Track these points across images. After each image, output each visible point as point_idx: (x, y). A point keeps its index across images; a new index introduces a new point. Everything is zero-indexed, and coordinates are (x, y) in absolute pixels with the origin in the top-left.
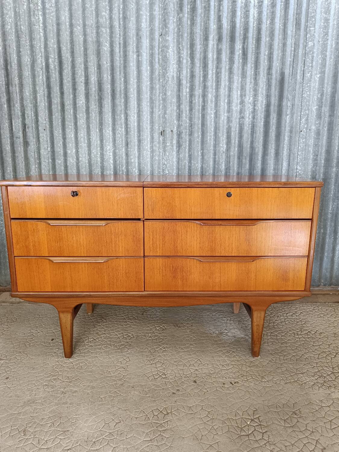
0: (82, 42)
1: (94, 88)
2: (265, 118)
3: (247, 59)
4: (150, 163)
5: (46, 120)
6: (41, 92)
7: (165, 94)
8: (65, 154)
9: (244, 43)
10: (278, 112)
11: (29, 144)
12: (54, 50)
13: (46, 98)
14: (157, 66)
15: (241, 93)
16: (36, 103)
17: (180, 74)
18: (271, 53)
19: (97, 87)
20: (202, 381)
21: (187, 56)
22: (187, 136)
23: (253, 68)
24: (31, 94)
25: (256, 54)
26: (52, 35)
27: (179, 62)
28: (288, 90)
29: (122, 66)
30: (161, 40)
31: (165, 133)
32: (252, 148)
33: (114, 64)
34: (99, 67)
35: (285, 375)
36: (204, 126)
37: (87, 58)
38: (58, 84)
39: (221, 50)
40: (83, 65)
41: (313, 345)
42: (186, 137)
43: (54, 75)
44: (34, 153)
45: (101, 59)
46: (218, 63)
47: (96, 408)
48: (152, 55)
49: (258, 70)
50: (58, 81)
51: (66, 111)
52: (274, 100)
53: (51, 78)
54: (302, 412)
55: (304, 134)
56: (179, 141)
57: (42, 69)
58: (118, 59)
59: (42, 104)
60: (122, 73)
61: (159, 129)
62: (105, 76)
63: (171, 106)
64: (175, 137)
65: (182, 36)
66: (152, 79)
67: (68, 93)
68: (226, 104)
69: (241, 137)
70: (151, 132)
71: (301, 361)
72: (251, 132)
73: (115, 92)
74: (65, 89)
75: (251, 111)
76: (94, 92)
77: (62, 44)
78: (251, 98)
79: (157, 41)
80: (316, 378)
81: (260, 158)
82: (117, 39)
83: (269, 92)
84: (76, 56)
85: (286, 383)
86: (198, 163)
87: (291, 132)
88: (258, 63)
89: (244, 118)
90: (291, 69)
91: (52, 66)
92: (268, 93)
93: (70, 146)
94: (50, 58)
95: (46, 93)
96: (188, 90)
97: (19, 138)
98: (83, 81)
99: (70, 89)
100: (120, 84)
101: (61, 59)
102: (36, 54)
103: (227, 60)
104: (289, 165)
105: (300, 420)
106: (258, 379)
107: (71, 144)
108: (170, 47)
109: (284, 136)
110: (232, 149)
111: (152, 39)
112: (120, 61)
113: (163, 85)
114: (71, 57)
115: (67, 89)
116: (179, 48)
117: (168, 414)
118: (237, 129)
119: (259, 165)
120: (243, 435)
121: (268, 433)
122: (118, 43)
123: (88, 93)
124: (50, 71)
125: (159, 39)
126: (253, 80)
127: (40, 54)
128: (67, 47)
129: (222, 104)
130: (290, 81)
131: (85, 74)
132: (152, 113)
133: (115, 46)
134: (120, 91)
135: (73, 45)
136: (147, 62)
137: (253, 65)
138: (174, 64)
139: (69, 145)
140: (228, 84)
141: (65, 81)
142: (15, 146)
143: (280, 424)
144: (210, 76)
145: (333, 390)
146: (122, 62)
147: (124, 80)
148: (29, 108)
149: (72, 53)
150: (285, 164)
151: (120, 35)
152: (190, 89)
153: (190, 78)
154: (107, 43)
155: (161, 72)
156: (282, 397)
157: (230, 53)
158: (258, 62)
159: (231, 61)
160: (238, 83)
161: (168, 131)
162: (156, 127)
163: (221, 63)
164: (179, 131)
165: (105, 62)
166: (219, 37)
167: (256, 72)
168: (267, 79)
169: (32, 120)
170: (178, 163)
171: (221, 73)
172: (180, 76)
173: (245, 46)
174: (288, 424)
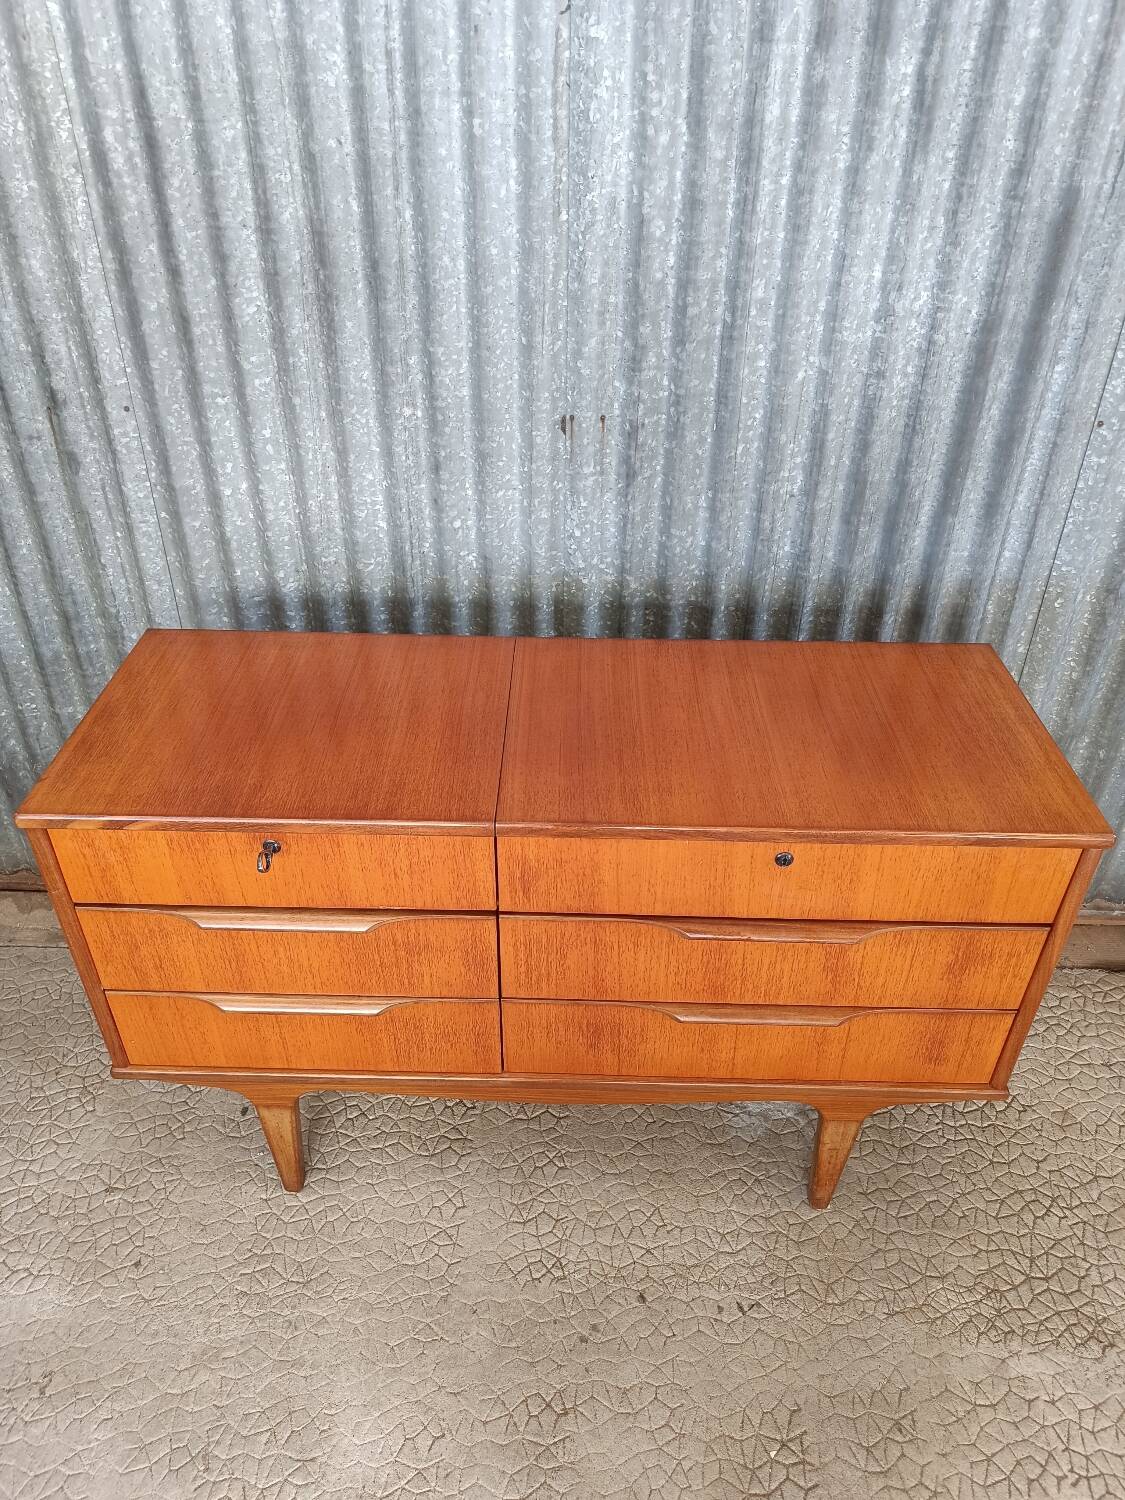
0: (228, 50)
1: (295, 253)
2: (965, 376)
3: (929, 127)
4: (522, 529)
5: (129, 370)
6: (90, 263)
7: (580, 277)
8: (215, 499)
9: (927, 52)
10: (1021, 354)
11: (79, 463)
12: (117, 85)
13: (113, 288)
14: (547, 154)
15: (884, 273)
16: (80, 309)
17: (641, 193)
18: (1036, 100)
19: (308, 247)
20: (660, 1298)
21: (675, 110)
22: (662, 437)
23: (951, 167)
24: (53, 271)
25: (972, 106)
26: (99, 15)
27: (642, 141)
28: (1080, 260)
29: (404, 155)
30: (565, 34)
31: (576, 429)
32: (902, 484)
33: (372, 152)
34: (310, 162)
35: (894, 1281)
36: (726, 405)
37: (255, 123)
38: (153, 232)
39: (822, 86)
40: (243, 155)
41: (992, 1162)
42: (654, 441)
43: (132, 200)
44: (103, 489)
45: (316, 127)
46: (803, 146)
47: (380, 1385)
48: (526, 107)
49: (968, 181)
50: (151, 218)
51: (197, 345)
52: (1017, 307)
53: (124, 209)
54: (919, 1425)
55: (1110, 437)
56: (629, 457)
57: (79, 166)
58: (386, 126)
59: (104, 315)
60: (405, 188)
61: (555, 409)
62: (336, 200)
63: (602, 324)
64: (615, 441)
65: (658, 19)
66: (526, 215)
67: (196, 272)
68: (818, 318)
69: (863, 446)
70: (522, 423)
71: (947, 1227)
72: (907, 425)
73: (382, 270)
74: (183, 258)
75: (915, 344)
76: (298, 270)
77: (144, 58)
78: (925, 295)
79: (550, 42)
80: (979, 1297)
81: (925, 516)
82: (378, 35)
83: (1002, 273)
84: (209, 112)
85: (890, 1315)
86: (693, 534)
87: (1059, 428)
88: (974, 150)
89: (884, 377)
90: (1111, 174)
91: (117, 161)
92: (996, 275)
93: (229, 470)
94: (103, 122)
95: (111, 266)
96: (672, 260)
97: (39, 438)
98: (252, 222)
99: (201, 254)
100: (400, 234)
101: (151, 126)
102: (44, 105)
103: (846, 129)
104: (1029, 545)
105: (910, 1451)
106: (816, 1295)
107: (229, 465)
108: (606, 73)
109: (1030, 442)
110: (824, 492)
111: (527, 36)
112: (395, 132)
113: (573, 236)
114: (188, 118)
115: (190, 255)
116: (644, 75)
117: (566, 1414)
118: (854, 414)
119: (917, 541)
120: (755, 1495)
121: (819, 1491)
122: (379, 52)
123: (276, 274)
124: (115, 181)
125: (558, 30)
126: (941, 220)
127: (63, 103)
128: (168, 69)
129: (806, 319)
130: (1099, 221)
131: (255, 190)
132: (528, 350)
133: (367, 67)
134: (401, 261)
135: (195, 67)
136: (505, 139)
137: (950, 154)
138: (618, 145)
139: (224, 467)
140: (835, 236)
141: (178, 223)
142: (32, 467)
143: (853, 1461)
144: (763, 206)
145: (1015, 1345)
146: (403, 138)
147: (415, 217)
148: (55, 328)
149: (194, 97)
150: (1014, 541)
151: (387, 14)
152: (679, 258)
153: (682, 211)
154: (334, 50)
155: (564, 179)
156: (874, 1364)
157: (859, 101)
158: (974, 144)
159: (863, 137)
160: (878, 231)
161: (587, 418)
162: (543, 404)
163: (817, 148)
164: (631, 422)
165: (332, 143)
166: (819, 24)
167: (963, 185)
168: (1002, 215)
169: (75, 373)
170: (623, 530)
171: (811, 192)
172: (640, 204)
173: (931, 70)
174: (876, 1464)
